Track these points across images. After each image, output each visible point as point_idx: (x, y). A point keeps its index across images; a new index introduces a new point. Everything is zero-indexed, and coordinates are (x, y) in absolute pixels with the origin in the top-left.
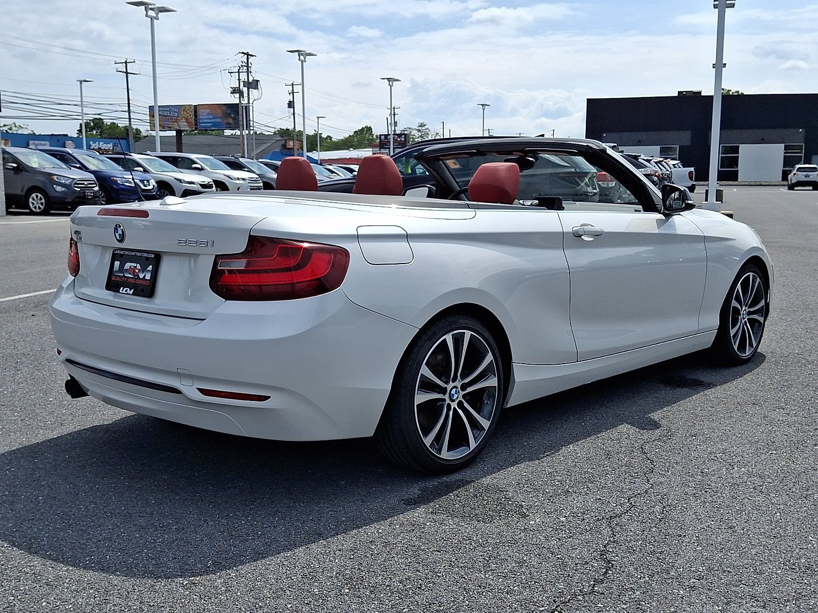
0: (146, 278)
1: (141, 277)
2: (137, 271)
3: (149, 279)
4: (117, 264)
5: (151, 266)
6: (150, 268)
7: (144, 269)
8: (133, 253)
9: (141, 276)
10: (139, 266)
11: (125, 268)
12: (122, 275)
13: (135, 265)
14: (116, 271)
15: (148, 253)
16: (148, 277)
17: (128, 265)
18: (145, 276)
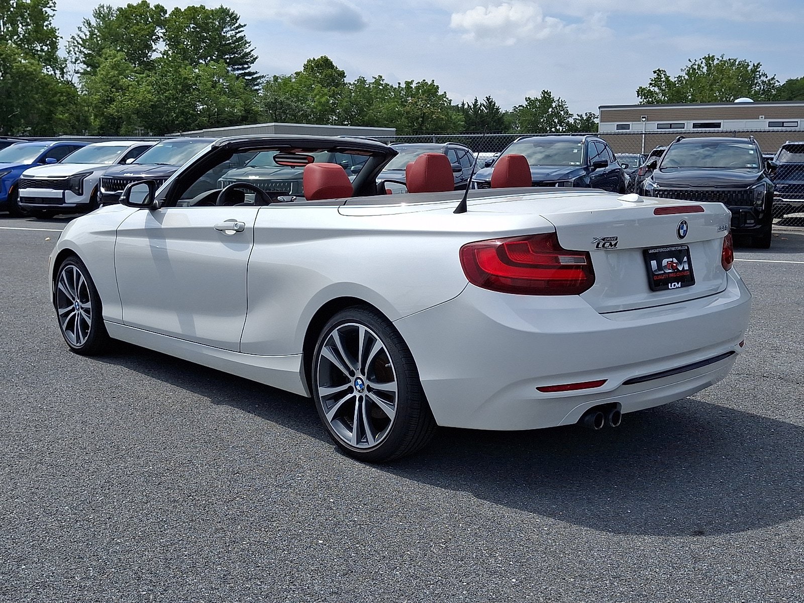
0: (685, 269)
1: (681, 269)
2: (675, 265)
3: (688, 269)
4: (654, 263)
5: (686, 257)
6: (685, 259)
7: (680, 262)
8: (668, 249)
9: (680, 268)
10: (675, 260)
11: (663, 265)
12: (663, 272)
13: (671, 260)
14: (655, 271)
15: (682, 246)
16: (686, 267)
17: (665, 262)
18: (684, 267)
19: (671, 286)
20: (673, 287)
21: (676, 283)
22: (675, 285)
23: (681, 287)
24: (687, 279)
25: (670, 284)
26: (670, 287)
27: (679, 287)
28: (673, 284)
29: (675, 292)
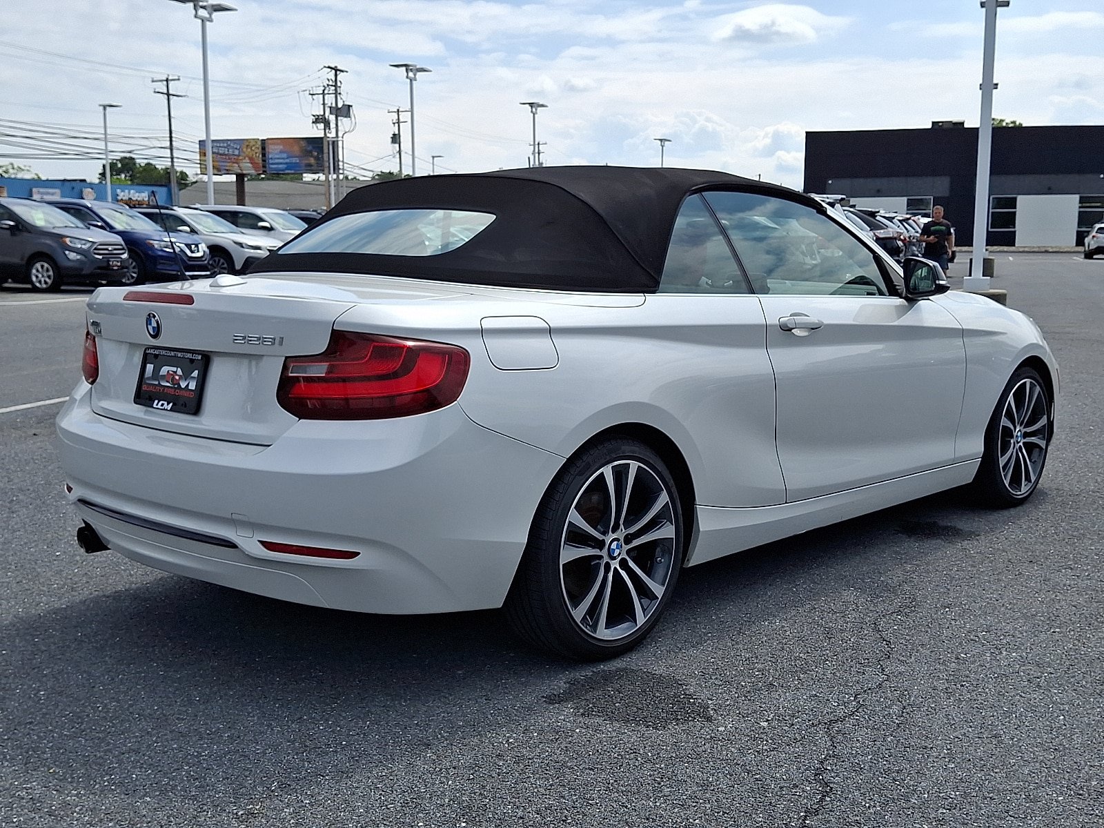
0: (190, 388)
1: (183, 387)
2: (177, 378)
3: (194, 388)
4: (150, 367)
5: (196, 372)
6: (195, 374)
7: (186, 376)
8: (173, 354)
9: (183, 385)
10: (179, 372)
11: (161, 374)
12: (157, 383)
13: (175, 369)
14: (148, 378)
15: (193, 354)
16: (192, 386)
17: (165, 370)
18: (188, 385)
19: (157, 405)
20: (159, 406)
21: (166, 403)
22: (162, 405)
23: (171, 410)
24: (192, 404)
25: (156, 402)
26: (155, 406)
28: (161, 402)
29: (162, 413)
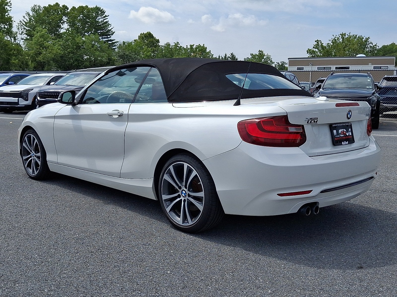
1: (348, 135)
2: (345, 132)
3: (351, 134)
4: (335, 131)
6: (350, 130)
7: (347, 131)
9: (348, 134)
10: (345, 130)
11: (339, 133)
12: (339, 136)
13: (343, 130)
14: (336, 135)
15: (348, 123)
16: (350, 134)
17: (340, 131)
19: (343, 143)
20: (344, 144)
21: (346, 142)
22: (345, 143)
24: (351, 140)
25: (343, 142)
26: (343, 144)
27: (347, 144)
29: (345, 146)
